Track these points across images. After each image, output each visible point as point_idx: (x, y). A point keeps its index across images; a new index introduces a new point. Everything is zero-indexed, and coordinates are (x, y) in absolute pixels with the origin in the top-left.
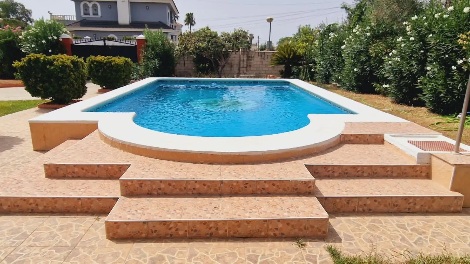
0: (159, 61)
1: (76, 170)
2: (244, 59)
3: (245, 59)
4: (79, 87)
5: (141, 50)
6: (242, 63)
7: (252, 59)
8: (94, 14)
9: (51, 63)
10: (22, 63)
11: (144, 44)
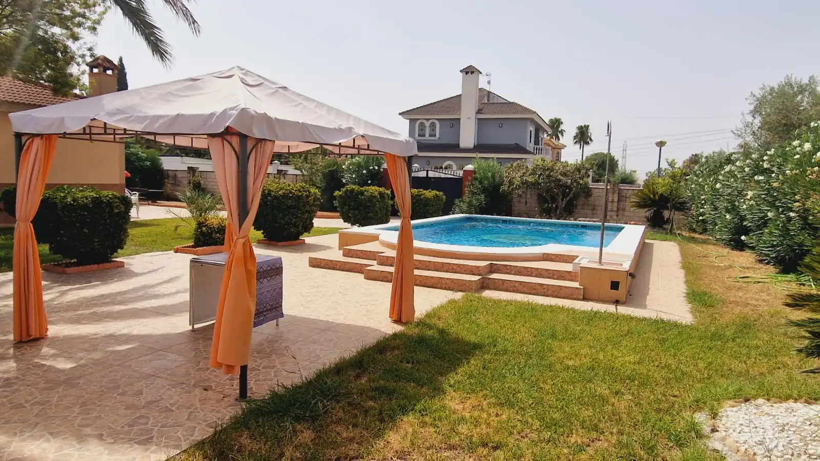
0: (486, 197)
1: (359, 253)
2: (613, 200)
3: (616, 199)
4: (383, 216)
5: (467, 183)
6: (609, 204)
7: (627, 199)
8: (430, 136)
9: (362, 193)
10: (340, 193)
11: (471, 176)
